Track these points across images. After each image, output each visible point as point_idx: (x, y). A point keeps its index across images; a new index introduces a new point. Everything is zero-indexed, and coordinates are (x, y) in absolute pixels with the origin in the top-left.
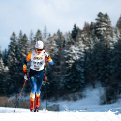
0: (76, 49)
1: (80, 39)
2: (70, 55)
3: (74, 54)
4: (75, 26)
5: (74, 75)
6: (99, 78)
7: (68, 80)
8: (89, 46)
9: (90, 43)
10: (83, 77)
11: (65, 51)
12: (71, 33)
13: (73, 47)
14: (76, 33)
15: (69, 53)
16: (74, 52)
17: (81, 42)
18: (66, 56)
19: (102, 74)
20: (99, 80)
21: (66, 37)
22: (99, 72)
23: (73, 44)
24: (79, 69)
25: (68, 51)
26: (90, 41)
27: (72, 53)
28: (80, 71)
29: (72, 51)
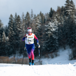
0: (52, 24)
1: (55, 17)
2: (49, 28)
3: (51, 28)
4: (51, 9)
5: (51, 41)
6: (68, 43)
7: (48, 45)
8: (61, 22)
9: (62, 20)
10: (57, 43)
11: (46, 25)
12: (49, 14)
13: (50, 23)
14: (52, 13)
15: (48, 27)
16: (51, 26)
17: (56, 19)
18: (46, 29)
19: (70, 40)
20: (68, 44)
21: (45, 17)
22: (68, 39)
23: (50, 21)
24: (55, 37)
25: (47, 26)
26: (61, 19)
27: (50, 27)
28: (55, 38)
29: (50, 25)
